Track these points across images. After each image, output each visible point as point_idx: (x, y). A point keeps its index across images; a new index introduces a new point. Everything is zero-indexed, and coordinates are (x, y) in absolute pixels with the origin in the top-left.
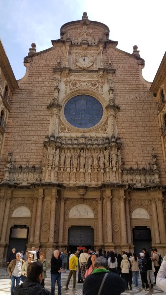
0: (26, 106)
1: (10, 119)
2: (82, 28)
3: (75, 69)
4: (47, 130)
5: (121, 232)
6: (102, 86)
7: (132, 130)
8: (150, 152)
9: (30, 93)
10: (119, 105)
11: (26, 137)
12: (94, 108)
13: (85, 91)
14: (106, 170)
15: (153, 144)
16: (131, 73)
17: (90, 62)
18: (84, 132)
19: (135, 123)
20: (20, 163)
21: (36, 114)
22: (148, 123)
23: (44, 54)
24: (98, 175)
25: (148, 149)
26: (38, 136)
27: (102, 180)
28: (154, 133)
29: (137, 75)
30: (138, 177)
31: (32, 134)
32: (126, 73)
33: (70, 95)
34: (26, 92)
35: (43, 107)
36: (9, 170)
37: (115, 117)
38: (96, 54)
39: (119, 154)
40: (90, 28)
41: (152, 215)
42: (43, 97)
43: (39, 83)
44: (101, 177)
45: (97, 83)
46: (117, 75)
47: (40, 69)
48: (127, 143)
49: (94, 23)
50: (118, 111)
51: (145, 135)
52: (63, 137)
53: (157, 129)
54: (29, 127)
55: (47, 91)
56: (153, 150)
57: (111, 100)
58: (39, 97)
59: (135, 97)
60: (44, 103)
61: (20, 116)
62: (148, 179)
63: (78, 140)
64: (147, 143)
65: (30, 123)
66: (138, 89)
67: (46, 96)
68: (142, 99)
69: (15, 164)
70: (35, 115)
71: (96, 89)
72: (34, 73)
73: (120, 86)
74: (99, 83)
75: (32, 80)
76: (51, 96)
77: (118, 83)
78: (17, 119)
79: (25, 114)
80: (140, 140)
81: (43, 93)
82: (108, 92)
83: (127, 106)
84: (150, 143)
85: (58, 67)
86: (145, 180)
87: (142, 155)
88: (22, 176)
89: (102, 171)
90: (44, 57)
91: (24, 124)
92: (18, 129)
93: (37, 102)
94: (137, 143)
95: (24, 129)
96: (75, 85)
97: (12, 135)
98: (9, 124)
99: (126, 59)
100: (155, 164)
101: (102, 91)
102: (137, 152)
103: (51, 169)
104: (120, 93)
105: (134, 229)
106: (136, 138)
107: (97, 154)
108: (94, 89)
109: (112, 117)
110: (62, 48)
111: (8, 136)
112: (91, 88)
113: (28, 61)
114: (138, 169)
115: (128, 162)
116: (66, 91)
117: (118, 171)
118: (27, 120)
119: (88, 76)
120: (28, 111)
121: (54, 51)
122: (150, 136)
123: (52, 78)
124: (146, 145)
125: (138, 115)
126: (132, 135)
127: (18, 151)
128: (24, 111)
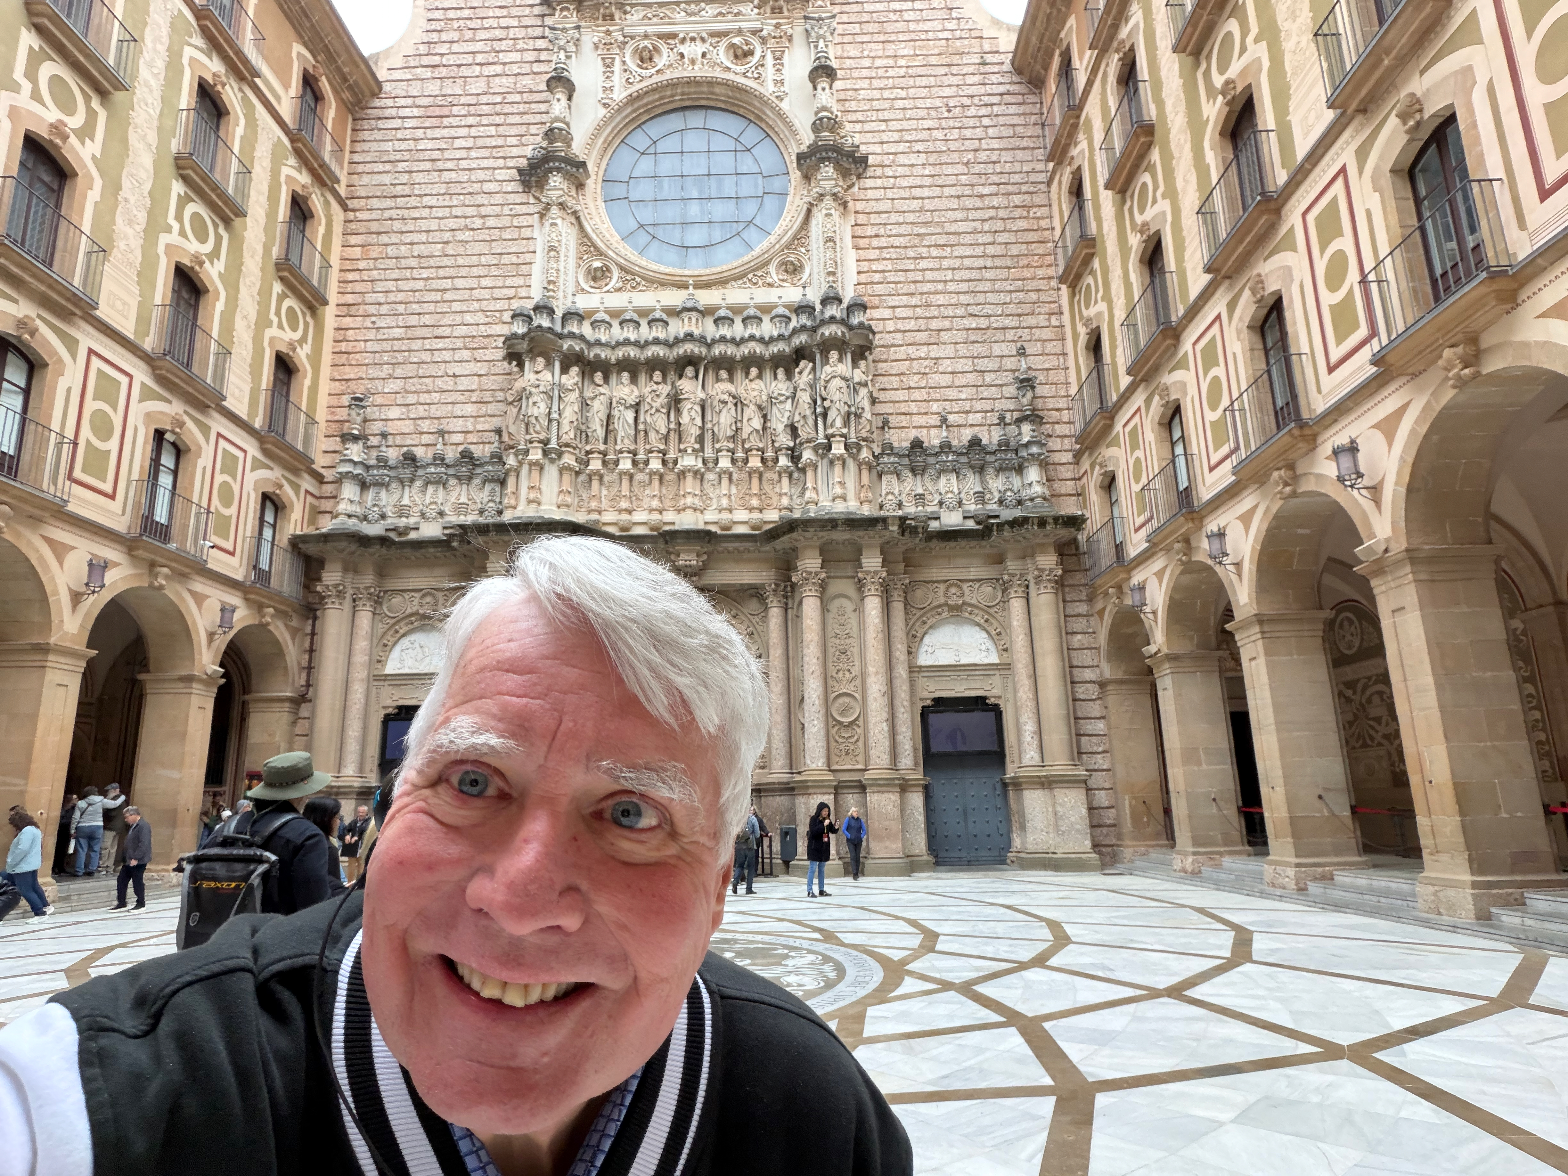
1: (353, 242)
4: (520, 281)
5: (866, 723)
6: (780, 58)
7: (923, 264)
8: (1009, 363)
9: (439, 112)
10: (863, 148)
11: (427, 320)
12: (744, 168)
13: (701, 84)
14: (800, 457)
15: (1024, 324)
18: (697, 286)
19: (939, 230)
20: (409, 442)
21: (471, 211)
22: (999, 226)
24: (764, 482)
25: (997, 349)
26: (484, 312)
27: (785, 502)
28: (1027, 273)
30: (948, 484)
31: (456, 306)
33: (629, 109)
34: (418, 107)
35: (501, 175)
36: (360, 471)
37: (845, 205)
39: (858, 376)
41: (1006, 650)
42: (501, 129)
43: (480, 58)
44: (777, 490)
45: (754, 42)
48: (900, 325)
50: (859, 177)
51: (987, 286)
52: (596, 312)
53: (1041, 252)
54: (441, 273)
55: (517, 97)
56: (1022, 352)
57: (821, 119)
58: (482, 129)
59: (938, 102)
61: (397, 225)
62: (994, 490)
63: (666, 324)
64: (995, 325)
65: (444, 255)
66: (956, 59)
67: (510, 119)
68: (972, 111)
69: (387, 446)
70: (464, 217)
71: (749, 74)
72: (451, 14)
73: (866, 53)
74: (764, 41)
75: (444, 49)
76: (538, 118)
77: (859, 39)
78: (384, 239)
79: (417, 215)
80: (960, 311)
81: (498, 107)
82: (810, 85)
83: (902, 147)
84: (1008, 322)
86: (982, 495)
87: (971, 378)
88: (417, 498)
91: (413, 263)
92: (391, 285)
93: (473, 154)
94: (947, 324)
95: (420, 285)
96: (650, 58)
97: (366, 316)
98: (348, 265)
100: (1027, 418)
101: (782, 82)
102: (946, 366)
103: (541, 457)
104: (865, 84)
105: (925, 713)
106: (941, 299)
107: (758, 384)
108: (744, 75)
109: (828, 201)
111: (347, 322)
112: (728, 69)
114: (946, 447)
115: (902, 417)
116: (605, 89)
117: (854, 457)
118: (427, 242)
119: (712, 10)
120: (431, 201)
122: (1009, 288)
123: (538, 32)
124: (989, 332)
125: (953, 191)
126: (925, 290)
127: (396, 389)
128: (413, 202)
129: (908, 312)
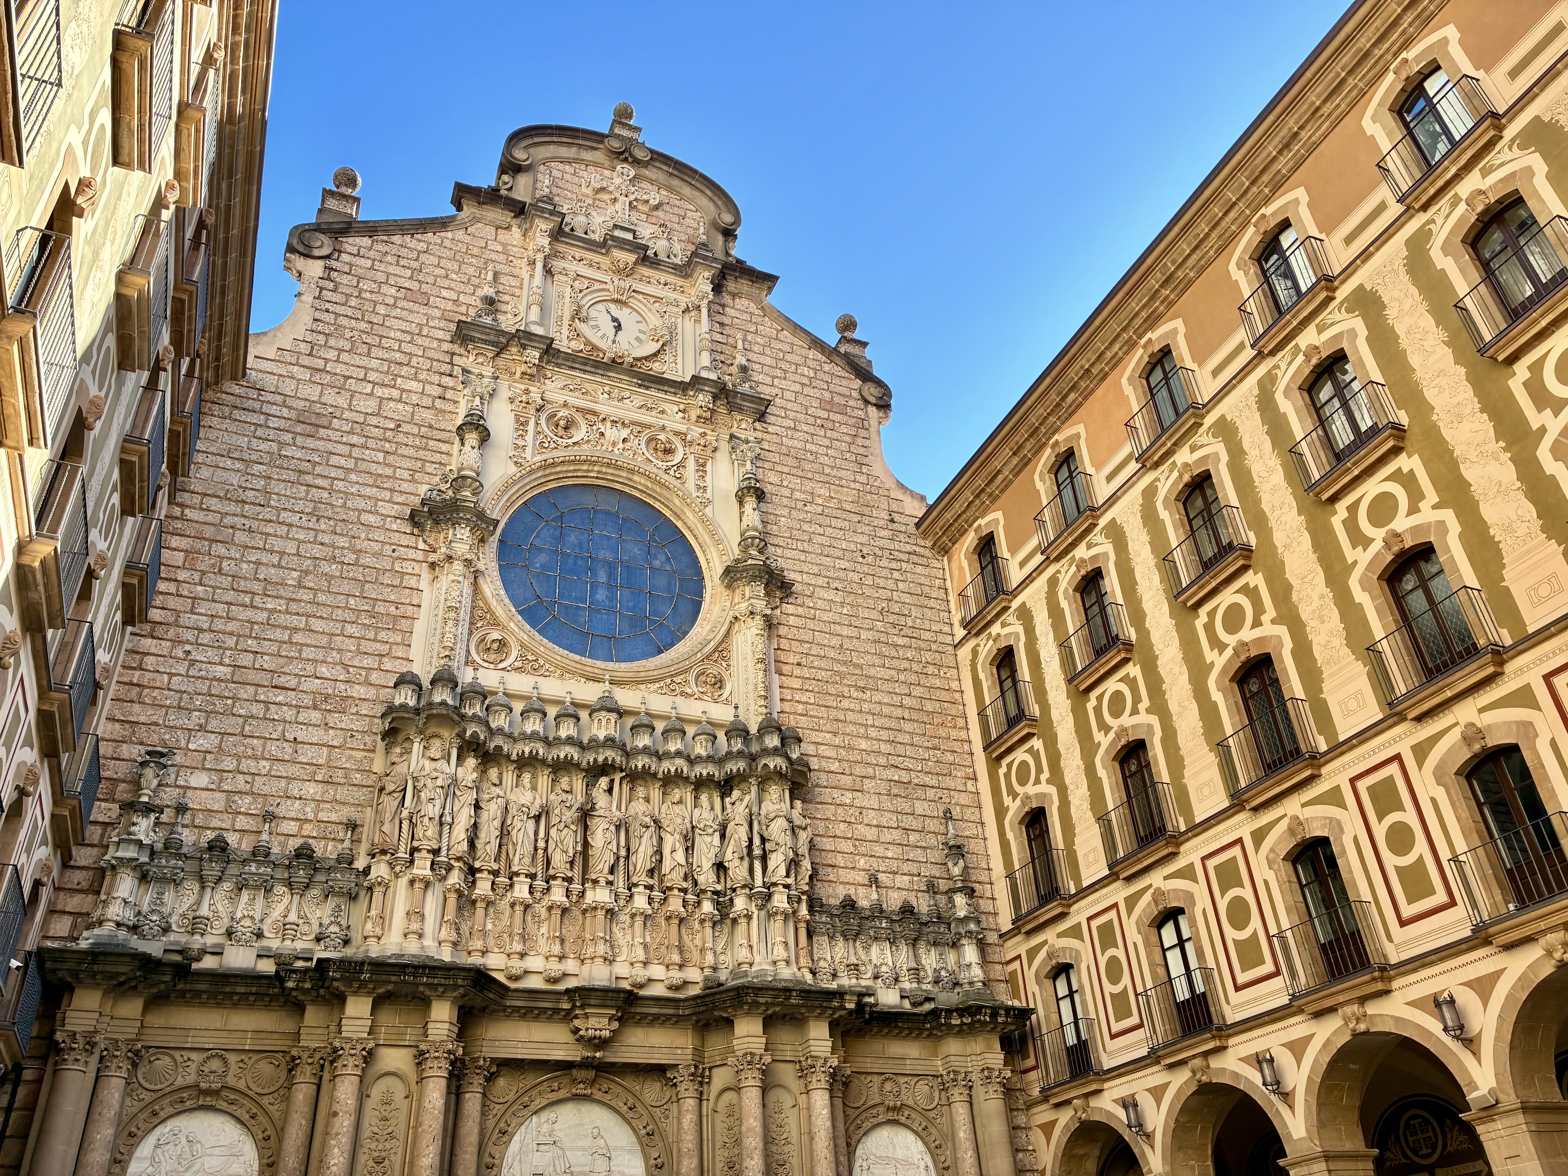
0: (279, 488)
2: (613, 169)
3: (570, 351)
4: (398, 638)
6: (704, 465)
7: (845, 704)
8: (935, 826)
9: (313, 420)
10: (787, 574)
11: (267, 662)
12: (657, 563)
13: (620, 468)
14: (730, 905)
15: (943, 785)
16: (835, 435)
17: (642, 336)
18: (612, 682)
19: (859, 672)
20: (216, 823)
21: (342, 542)
22: (913, 678)
23: (408, 238)
24: (683, 931)
25: (920, 808)
26: (346, 667)
27: (710, 959)
28: (942, 732)
29: (862, 451)
30: (881, 955)
31: (307, 653)
32: (812, 429)
33: (540, 474)
34: (290, 408)
35: (385, 508)
36: (144, 859)
37: (770, 627)
38: (675, 309)
39: (797, 818)
40: (651, 181)
41: (947, 1168)
42: (391, 458)
43: (372, 376)
44: (698, 942)
45: (677, 442)
46: (771, 429)
47: (381, 309)
48: (824, 765)
49: (669, 166)
50: (783, 600)
52: (496, 693)
53: (953, 713)
54: (293, 607)
55: (415, 430)
56: (948, 816)
57: (750, 537)
58: (367, 452)
59: (853, 547)
60: (392, 490)
61: (241, 537)
62: (927, 967)
63: (578, 719)
64: (916, 781)
65: (300, 586)
66: (866, 511)
67: (403, 451)
68: (884, 562)
69: (184, 826)
70: (333, 546)
71: (672, 472)
72: (344, 321)
73: (785, 483)
74: (686, 444)
75: (332, 355)
76: (437, 457)
77: (778, 468)
78: (220, 549)
79: (271, 530)
80: (882, 761)
81: (389, 434)
82: (736, 500)
83: (821, 581)
85: (488, 320)
86: (916, 972)
87: (896, 835)
88: (223, 907)
89: (707, 907)
90: (404, 252)
91: (257, 587)
92: (220, 609)
93: (353, 477)
94: (870, 771)
95: (262, 616)
96: (566, 428)
97: (177, 642)
99: (811, 363)
100: (960, 890)
101: (704, 489)
102: (871, 817)
103: (428, 872)
104: (785, 512)
106: (864, 744)
107: (681, 810)
108: (666, 472)
109: (758, 621)
110: (503, 236)
112: (650, 461)
113: (316, 252)
114: (878, 910)
115: (830, 869)
116: (517, 447)
117: (795, 913)
118: (279, 566)
119: (638, 401)
120: (292, 518)
121: (460, 234)
122: (926, 744)
123: (446, 368)
124: (910, 787)
125: (870, 635)
126: (848, 731)
127: (207, 746)
128: (266, 513)
129: (832, 753)
